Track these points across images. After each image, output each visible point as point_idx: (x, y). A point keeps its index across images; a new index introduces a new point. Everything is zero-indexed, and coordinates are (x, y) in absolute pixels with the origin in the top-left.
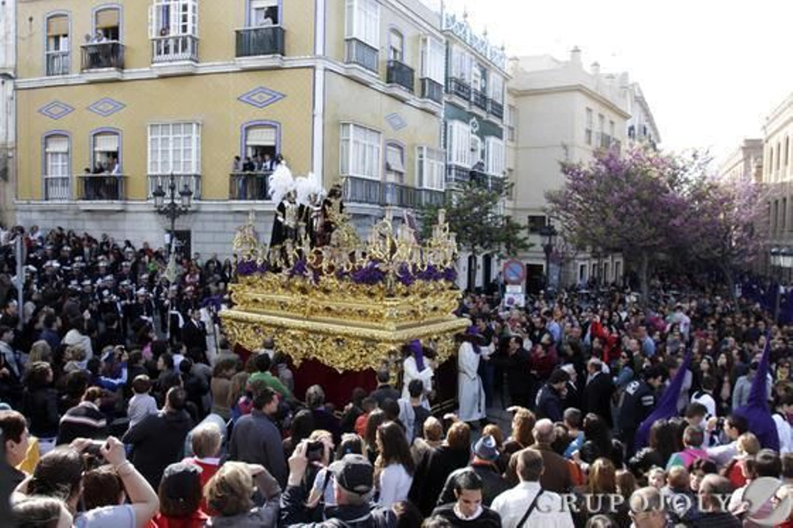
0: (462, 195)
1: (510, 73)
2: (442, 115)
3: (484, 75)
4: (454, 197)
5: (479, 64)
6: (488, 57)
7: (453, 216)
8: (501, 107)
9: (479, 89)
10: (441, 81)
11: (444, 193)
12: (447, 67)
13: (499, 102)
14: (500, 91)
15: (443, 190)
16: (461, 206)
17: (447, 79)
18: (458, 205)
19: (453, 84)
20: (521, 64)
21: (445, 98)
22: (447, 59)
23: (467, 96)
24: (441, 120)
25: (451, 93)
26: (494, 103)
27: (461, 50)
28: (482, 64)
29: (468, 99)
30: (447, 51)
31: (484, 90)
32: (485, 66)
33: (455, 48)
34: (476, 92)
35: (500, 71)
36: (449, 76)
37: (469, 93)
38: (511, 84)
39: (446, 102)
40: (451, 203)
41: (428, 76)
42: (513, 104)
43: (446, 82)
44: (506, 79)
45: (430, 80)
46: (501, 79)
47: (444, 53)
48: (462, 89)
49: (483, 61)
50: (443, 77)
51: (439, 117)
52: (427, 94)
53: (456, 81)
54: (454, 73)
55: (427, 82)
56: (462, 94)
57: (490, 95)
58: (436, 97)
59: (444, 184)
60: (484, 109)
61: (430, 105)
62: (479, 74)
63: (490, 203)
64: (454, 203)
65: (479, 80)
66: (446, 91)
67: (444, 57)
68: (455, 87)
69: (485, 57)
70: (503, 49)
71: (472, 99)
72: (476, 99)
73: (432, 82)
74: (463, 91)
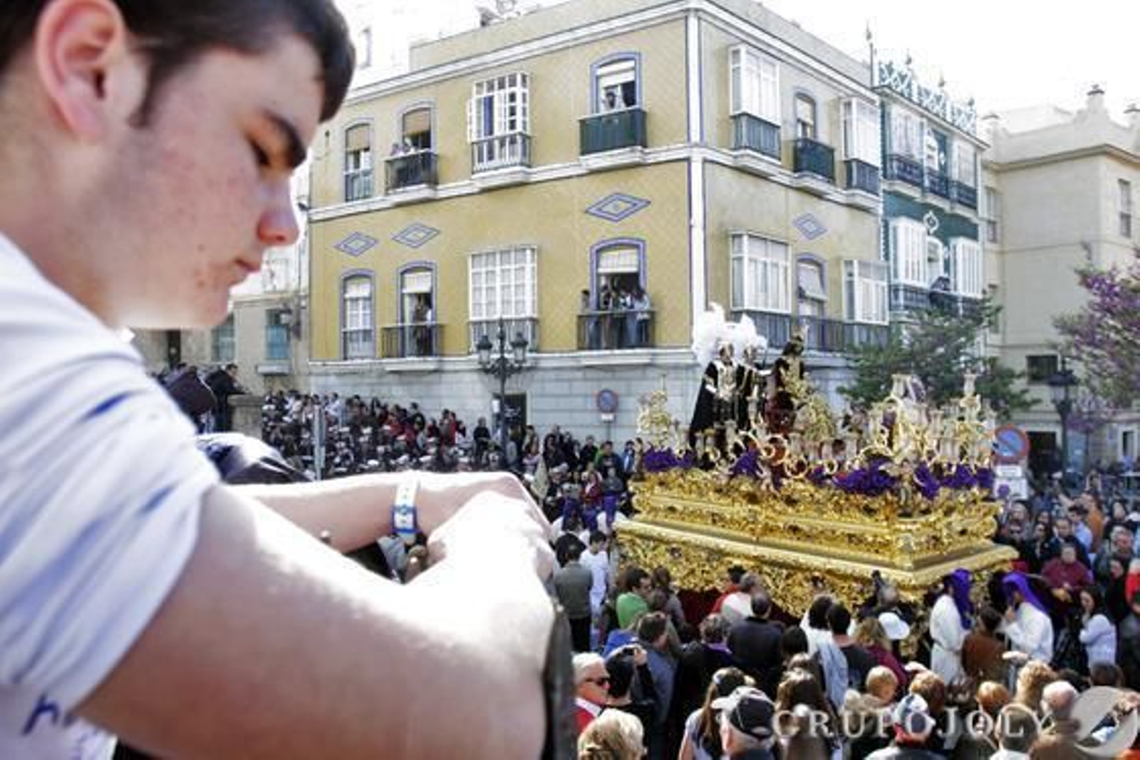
0: (917, 328)
1: (983, 138)
2: (881, 211)
3: (944, 145)
4: (905, 332)
5: (935, 132)
6: (949, 119)
7: (905, 361)
8: (973, 192)
9: (936, 168)
10: (878, 163)
11: (888, 328)
12: (883, 140)
13: (970, 184)
14: (971, 168)
15: (886, 323)
16: (917, 344)
17: (885, 157)
18: (912, 345)
19: (895, 164)
20: (1002, 123)
21: (884, 186)
22: (883, 129)
23: (917, 180)
24: (880, 219)
25: (892, 177)
26: (960, 185)
27: (904, 112)
28: (940, 130)
29: (919, 185)
30: (883, 116)
31: (944, 168)
32: (945, 133)
33: (896, 111)
34: (931, 172)
35: (969, 136)
36: (888, 152)
37: (922, 175)
38: (988, 155)
39: (884, 191)
40: (900, 342)
41: (855, 156)
42: (992, 184)
43: (884, 163)
44: (979, 147)
45: (858, 161)
46: (971, 149)
47: (879, 120)
48: (908, 169)
49: (941, 126)
50: (879, 155)
51: (875, 215)
52: (854, 182)
53: (899, 159)
54: (896, 148)
55: (854, 165)
56: (909, 177)
57: (955, 174)
58: (868, 187)
59: (887, 312)
60: (946, 196)
61: (861, 197)
62: (935, 144)
63: (963, 339)
64: (906, 342)
65: (935, 154)
66: (885, 176)
67: (879, 126)
68: (899, 168)
69: (945, 120)
70: (971, 103)
71: (927, 183)
72: (932, 182)
73: (863, 165)
74: (910, 173)
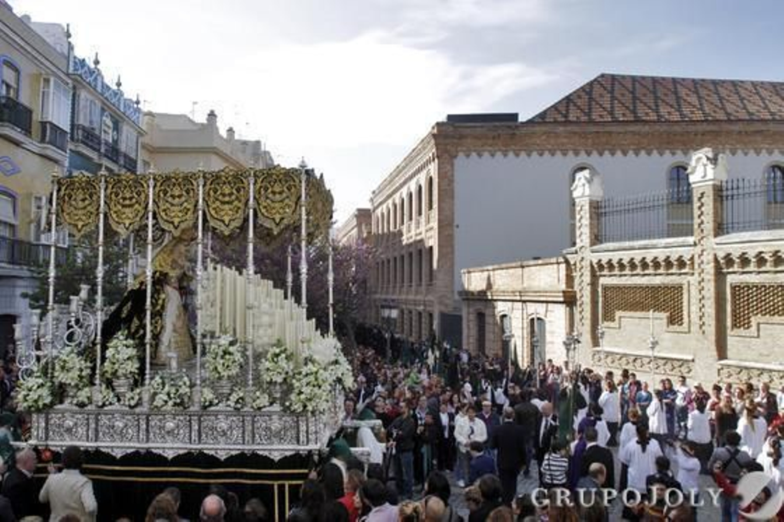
0: (88, 251)
1: (144, 128)
2: (67, 164)
3: (116, 127)
4: (79, 254)
5: (111, 116)
6: (122, 109)
7: (77, 274)
8: (135, 162)
9: (111, 141)
10: (67, 128)
11: (67, 250)
12: (73, 112)
13: (133, 156)
14: (134, 147)
15: (66, 246)
16: (87, 263)
17: (73, 126)
18: (83, 263)
19: (80, 132)
20: (156, 120)
21: (70, 146)
22: (73, 104)
23: (97, 147)
24: (65, 170)
25: (78, 141)
26: (126, 156)
27: (90, 97)
28: (113, 114)
29: (99, 151)
30: (74, 95)
31: (116, 142)
32: (117, 117)
33: (83, 94)
34: (106, 143)
35: (135, 125)
36: (76, 122)
37: (99, 144)
38: (145, 140)
39: (70, 150)
40: (75, 261)
41: (50, 119)
42: (146, 159)
43: (72, 129)
44: (141, 133)
45: (51, 123)
46: (135, 134)
47: (70, 98)
48: (90, 137)
49: (115, 112)
50: (69, 123)
51: (64, 166)
52: (47, 139)
53: (84, 129)
54: (82, 121)
55: (48, 126)
56: (90, 144)
57: (123, 148)
58: (58, 144)
59: (67, 238)
60: (116, 162)
61: (52, 151)
62: (110, 124)
63: (121, 261)
64: (79, 261)
65: (110, 131)
66: (72, 138)
67: (70, 102)
68: (83, 135)
69: (119, 110)
70: (138, 102)
71: (103, 150)
72: (106, 150)
73: (55, 128)
74: (92, 140)
